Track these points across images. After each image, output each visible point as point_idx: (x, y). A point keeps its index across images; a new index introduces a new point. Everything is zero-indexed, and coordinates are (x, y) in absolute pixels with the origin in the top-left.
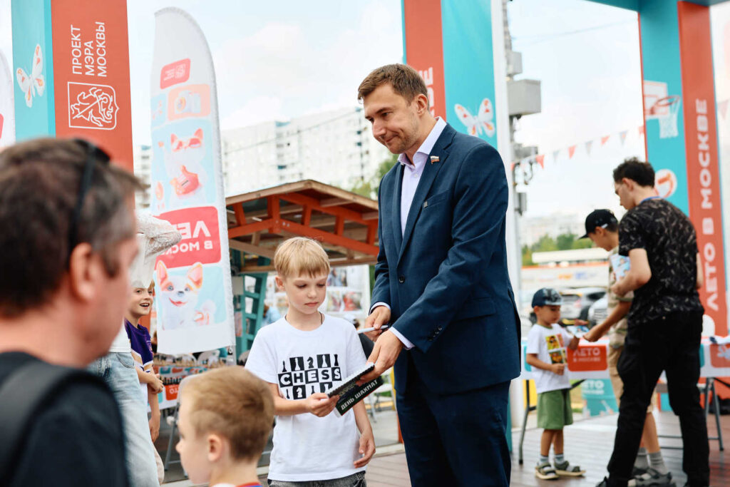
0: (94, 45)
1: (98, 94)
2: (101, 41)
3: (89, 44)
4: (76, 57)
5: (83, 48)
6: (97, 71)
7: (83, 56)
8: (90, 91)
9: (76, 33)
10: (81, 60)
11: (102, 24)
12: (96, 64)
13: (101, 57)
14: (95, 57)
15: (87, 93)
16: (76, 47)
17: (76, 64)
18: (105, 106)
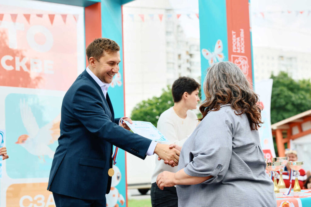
0: (240, 39)
1: (242, 60)
2: (242, 37)
3: (238, 39)
4: (234, 45)
5: (236, 41)
6: (241, 50)
7: (237, 44)
8: (239, 59)
9: (234, 34)
10: (236, 46)
11: (242, 30)
12: (241, 48)
13: (243, 44)
14: (241, 44)
15: (238, 60)
16: (234, 40)
17: (234, 48)
18: (244, 65)
